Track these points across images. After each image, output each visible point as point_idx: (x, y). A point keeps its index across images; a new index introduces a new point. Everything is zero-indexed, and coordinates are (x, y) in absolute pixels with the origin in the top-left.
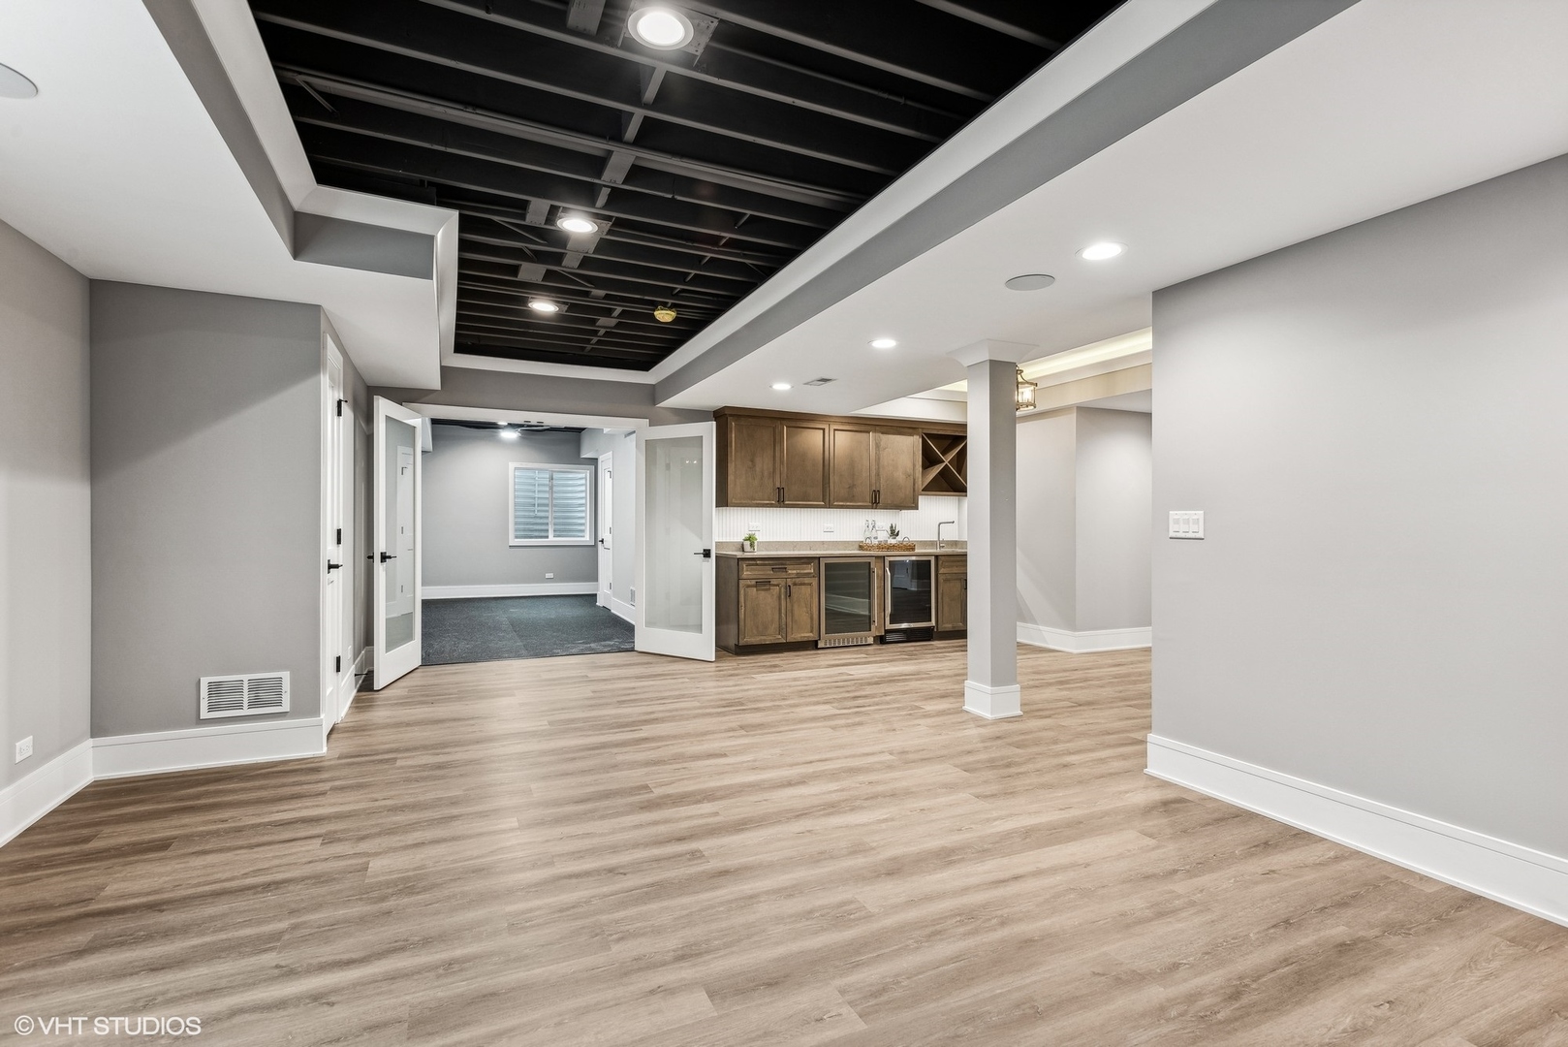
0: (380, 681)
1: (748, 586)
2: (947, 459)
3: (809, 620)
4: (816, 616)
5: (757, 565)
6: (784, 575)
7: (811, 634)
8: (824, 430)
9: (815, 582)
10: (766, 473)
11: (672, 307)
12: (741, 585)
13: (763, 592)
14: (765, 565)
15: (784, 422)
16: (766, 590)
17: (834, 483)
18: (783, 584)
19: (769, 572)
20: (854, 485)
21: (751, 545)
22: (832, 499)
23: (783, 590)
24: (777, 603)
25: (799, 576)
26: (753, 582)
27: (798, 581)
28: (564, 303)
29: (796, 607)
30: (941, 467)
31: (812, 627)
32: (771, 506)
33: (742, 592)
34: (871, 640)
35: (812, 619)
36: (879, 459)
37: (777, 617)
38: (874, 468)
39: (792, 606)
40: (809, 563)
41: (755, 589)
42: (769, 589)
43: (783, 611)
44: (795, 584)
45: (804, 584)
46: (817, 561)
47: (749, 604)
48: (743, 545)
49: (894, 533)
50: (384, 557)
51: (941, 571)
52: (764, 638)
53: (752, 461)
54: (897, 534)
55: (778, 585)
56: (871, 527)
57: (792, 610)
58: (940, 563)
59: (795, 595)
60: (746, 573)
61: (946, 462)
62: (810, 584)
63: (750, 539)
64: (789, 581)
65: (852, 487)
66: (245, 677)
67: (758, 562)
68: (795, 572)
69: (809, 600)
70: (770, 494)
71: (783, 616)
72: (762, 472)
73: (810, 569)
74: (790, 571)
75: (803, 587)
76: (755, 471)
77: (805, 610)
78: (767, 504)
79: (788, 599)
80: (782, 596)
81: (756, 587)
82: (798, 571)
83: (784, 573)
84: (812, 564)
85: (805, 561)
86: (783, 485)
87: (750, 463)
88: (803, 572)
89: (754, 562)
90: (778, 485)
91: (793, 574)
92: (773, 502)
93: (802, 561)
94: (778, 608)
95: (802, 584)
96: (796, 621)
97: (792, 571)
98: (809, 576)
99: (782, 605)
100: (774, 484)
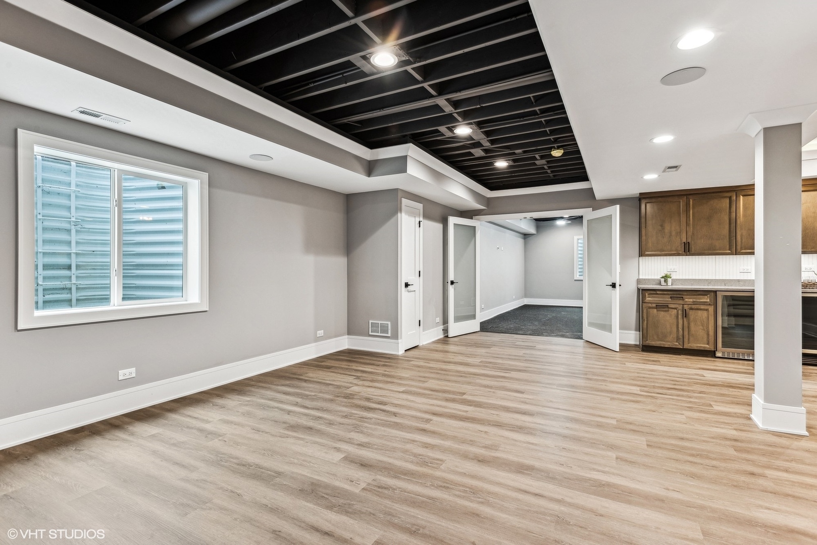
0: (451, 334)
1: (650, 308)
3: (705, 336)
4: (712, 333)
5: (657, 294)
6: (681, 302)
7: (707, 346)
8: (730, 198)
9: (711, 309)
10: (674, 233)
11: (558, 148)
12: (644, 307)
13: (663, 313)
14: (665, 294)
15: (690, 197)
16: (665, 311)
18: (680, 307)
19: (667, 299)
21: (665, 281)
23: (680, 312)
24: (675, 321)
25: (694, 303)
26: (654, 305)
27: (693, 306)
28: (509, 160)
29: (692, 325)
31: (709, 341)
32: (679, 255)
33: (645, 311)
35: (709, 334)
37: (675, 330)
39: (689, 324)
40: (706, 295)
41: (655, 310)
42: (668, 311)
43: (680, 326)
44: (691, 309)
45: (701, 309)
46: (714, 294)
47: (650, 319)
48: (660, 281)
50: (452, 283)
52: (664, 343)
53: (662, 226)
55: (675, 309)
57: (689, 327)
59: (691, 317)
60: (648, 299)
62: (707, 310)
63: (666, 278)
64: (686, 307)
66: (380, 322)
67: (658, 292)
68: (692, 300)
69: (705, 320)
70: (678, 247)
71: (680, 330)
72: (670, 233)
73: (706, 299)
74: (686, 300)
75: (699, 311)
76: (664, 232)
77: (701, 327)
78: (675, 254)
79: (685, 319)
80: (680, 317)
81: (656, 308)
82: (694, 300)
83: (681, 301)
84: (708, 296)
85: (701, 293)
86: (689, 240)
87: (660, 227)
88: (698, 300)
89: (654, 292)
90: (684, 240)
91: (689, 301)
92: (680, 252)
93: (698, 293)
94: (675, 324)
95: (698, 309)
96: (693, 335)
97: (689, 300)
98: (704, 303)
99: (679, 322)
100: (681, 240)
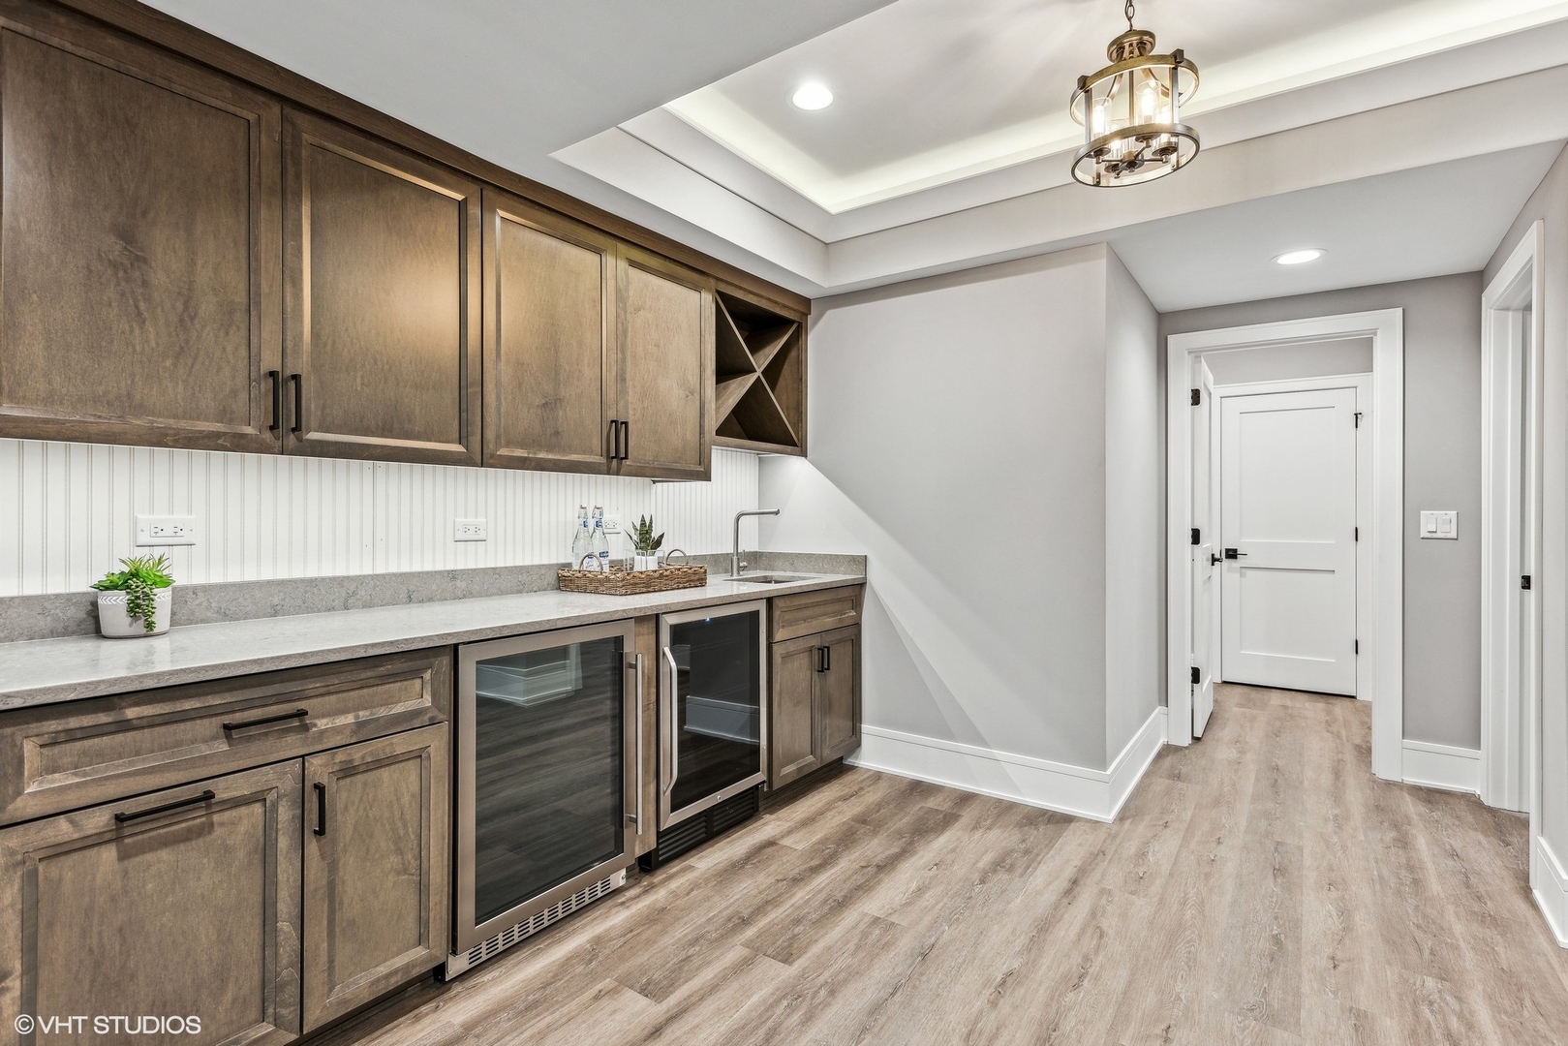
1: (64, 851)
2: (761, 361)
3: (412, 900)
4: (438, 876)
5: (125, 726)
6: (292, 745)
7: (421, 951)
9: (436, 742)
13: (165, 854)
15: (302, 120)
16: (186, 837)
17: (498, 384)
18: (285, 780)
19: (205, 750)
20: (559, 400)
22: (490, 435)
23: (285, 814)
24: (254, 881)
25: (364, 733)
26: (98, 821)
27: (358, 754)
29: (349, 865)
30: (751, 379)
31: (423, 923)
32: (239, 444)
34: (619, 879)
35: (422, 888)
36: (625, 332)
38: (610, 357)
39: (333, 868)
40: (416, 674)
41: (109, 854)
42: (206, 828)
43: (285, 904)
44: (348, 771)
45: (391, 761)
46: (445, 661)
47: (62, 941)
48: (95, 605)
49: (647, 539)
51: (779, 636)
53: (126, 235)
54: (658, 543)
55: (255, 797)
56: (591, 523)
57: (332, 891)
58: (777, 614)
59: (344, 820)
60: (39, 788)
61: (758, 373)
62: (419, 755)
64: (319, 769)
65: (551, 404)
67: (131, 713)
68: (350, 719)
69: (412, 816)
70: (234, 393)
71: (286, 927)
72: (187, 296)
73: (417, 696)
74: (322, 724)
75: (385, 774)
76: (145, 284)
77: (394, 860)
78: (218, 435)
79: (312, 846)
80: (283, 843)
81: (118, 839)
82: (364, 715)
83: (291, 739)
84: (427, 675)
85: (399, 666)
86: (301, 364)
87: (113, 245)
88: (382, 712)
89: (103, 718)
90: (270, 361)
91: (337, 730)
92: (249, 430)
93: (382, 670)
94: (255, 899)
95: (379, 764)
96: (352, 923)
97: (332, 721)
98: (407, 722)
99: (282, 877)
100: (253, 359)
